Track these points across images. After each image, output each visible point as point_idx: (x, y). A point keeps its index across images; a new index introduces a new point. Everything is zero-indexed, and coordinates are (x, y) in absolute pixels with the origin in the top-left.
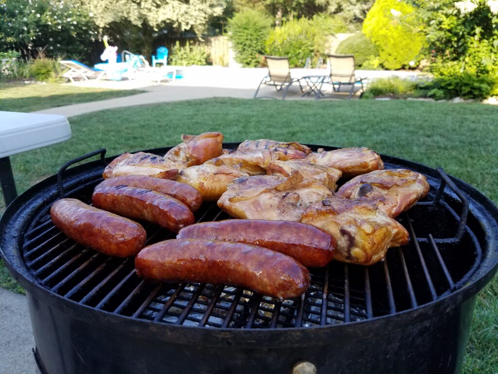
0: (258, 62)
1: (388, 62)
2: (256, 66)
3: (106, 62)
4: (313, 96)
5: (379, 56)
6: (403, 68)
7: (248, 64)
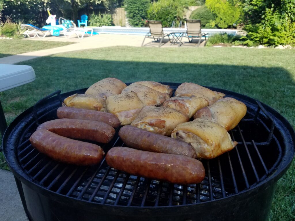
2: (142, 26)
5: (215, 20)
6: (229, 27)
7: (137, 25)
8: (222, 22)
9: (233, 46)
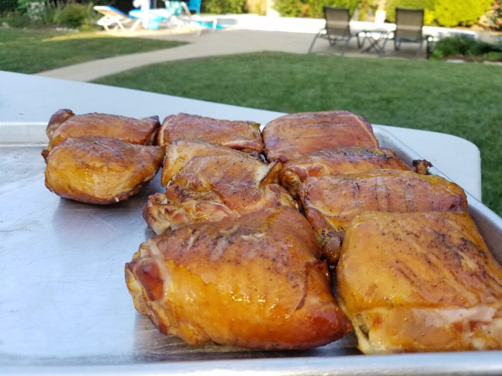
0: (299, 12)
1: (444, 17)
2: (297, 16)
3: (139, 8)
4: (373, 53)
5: (434, 10)
6: (460, 25)
7: (289, 13)
8: (447, 14)
9: (487, 63)
